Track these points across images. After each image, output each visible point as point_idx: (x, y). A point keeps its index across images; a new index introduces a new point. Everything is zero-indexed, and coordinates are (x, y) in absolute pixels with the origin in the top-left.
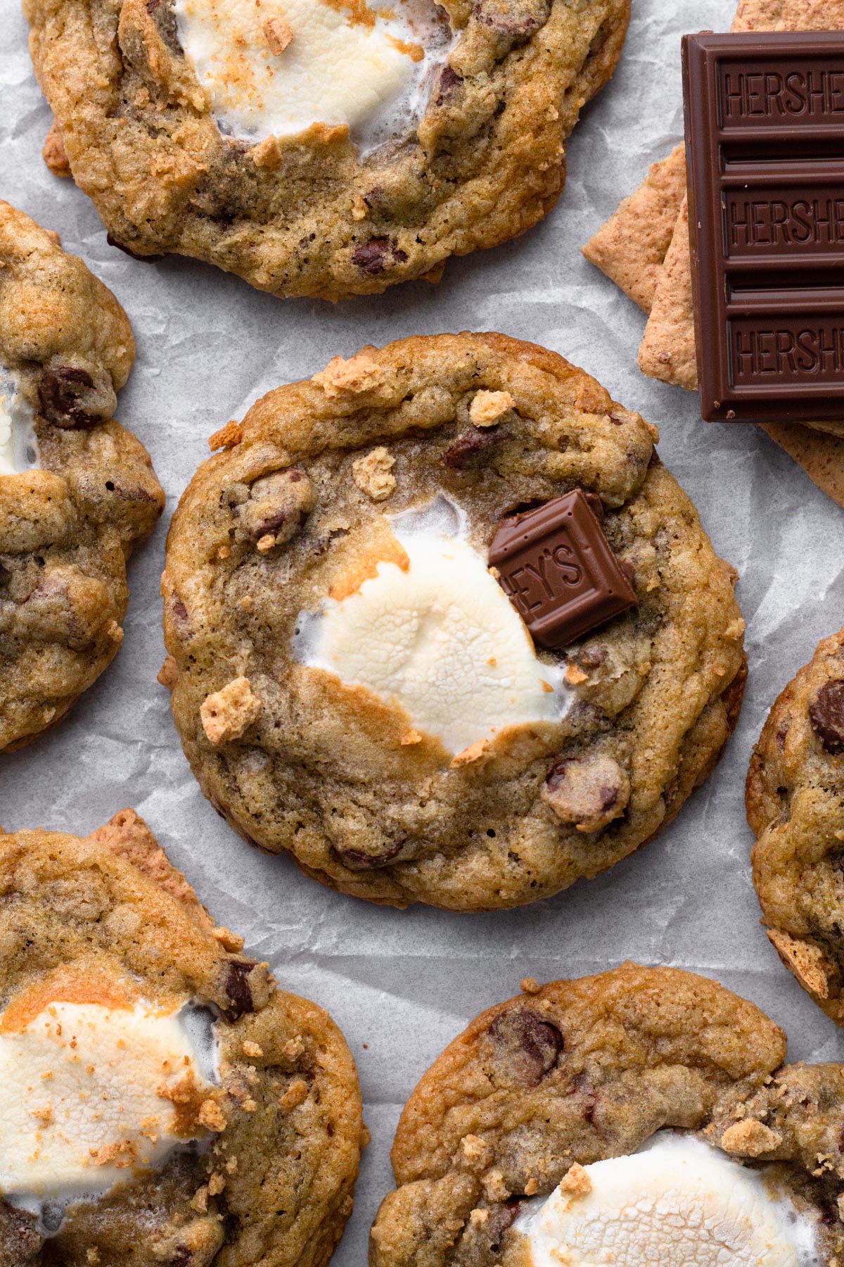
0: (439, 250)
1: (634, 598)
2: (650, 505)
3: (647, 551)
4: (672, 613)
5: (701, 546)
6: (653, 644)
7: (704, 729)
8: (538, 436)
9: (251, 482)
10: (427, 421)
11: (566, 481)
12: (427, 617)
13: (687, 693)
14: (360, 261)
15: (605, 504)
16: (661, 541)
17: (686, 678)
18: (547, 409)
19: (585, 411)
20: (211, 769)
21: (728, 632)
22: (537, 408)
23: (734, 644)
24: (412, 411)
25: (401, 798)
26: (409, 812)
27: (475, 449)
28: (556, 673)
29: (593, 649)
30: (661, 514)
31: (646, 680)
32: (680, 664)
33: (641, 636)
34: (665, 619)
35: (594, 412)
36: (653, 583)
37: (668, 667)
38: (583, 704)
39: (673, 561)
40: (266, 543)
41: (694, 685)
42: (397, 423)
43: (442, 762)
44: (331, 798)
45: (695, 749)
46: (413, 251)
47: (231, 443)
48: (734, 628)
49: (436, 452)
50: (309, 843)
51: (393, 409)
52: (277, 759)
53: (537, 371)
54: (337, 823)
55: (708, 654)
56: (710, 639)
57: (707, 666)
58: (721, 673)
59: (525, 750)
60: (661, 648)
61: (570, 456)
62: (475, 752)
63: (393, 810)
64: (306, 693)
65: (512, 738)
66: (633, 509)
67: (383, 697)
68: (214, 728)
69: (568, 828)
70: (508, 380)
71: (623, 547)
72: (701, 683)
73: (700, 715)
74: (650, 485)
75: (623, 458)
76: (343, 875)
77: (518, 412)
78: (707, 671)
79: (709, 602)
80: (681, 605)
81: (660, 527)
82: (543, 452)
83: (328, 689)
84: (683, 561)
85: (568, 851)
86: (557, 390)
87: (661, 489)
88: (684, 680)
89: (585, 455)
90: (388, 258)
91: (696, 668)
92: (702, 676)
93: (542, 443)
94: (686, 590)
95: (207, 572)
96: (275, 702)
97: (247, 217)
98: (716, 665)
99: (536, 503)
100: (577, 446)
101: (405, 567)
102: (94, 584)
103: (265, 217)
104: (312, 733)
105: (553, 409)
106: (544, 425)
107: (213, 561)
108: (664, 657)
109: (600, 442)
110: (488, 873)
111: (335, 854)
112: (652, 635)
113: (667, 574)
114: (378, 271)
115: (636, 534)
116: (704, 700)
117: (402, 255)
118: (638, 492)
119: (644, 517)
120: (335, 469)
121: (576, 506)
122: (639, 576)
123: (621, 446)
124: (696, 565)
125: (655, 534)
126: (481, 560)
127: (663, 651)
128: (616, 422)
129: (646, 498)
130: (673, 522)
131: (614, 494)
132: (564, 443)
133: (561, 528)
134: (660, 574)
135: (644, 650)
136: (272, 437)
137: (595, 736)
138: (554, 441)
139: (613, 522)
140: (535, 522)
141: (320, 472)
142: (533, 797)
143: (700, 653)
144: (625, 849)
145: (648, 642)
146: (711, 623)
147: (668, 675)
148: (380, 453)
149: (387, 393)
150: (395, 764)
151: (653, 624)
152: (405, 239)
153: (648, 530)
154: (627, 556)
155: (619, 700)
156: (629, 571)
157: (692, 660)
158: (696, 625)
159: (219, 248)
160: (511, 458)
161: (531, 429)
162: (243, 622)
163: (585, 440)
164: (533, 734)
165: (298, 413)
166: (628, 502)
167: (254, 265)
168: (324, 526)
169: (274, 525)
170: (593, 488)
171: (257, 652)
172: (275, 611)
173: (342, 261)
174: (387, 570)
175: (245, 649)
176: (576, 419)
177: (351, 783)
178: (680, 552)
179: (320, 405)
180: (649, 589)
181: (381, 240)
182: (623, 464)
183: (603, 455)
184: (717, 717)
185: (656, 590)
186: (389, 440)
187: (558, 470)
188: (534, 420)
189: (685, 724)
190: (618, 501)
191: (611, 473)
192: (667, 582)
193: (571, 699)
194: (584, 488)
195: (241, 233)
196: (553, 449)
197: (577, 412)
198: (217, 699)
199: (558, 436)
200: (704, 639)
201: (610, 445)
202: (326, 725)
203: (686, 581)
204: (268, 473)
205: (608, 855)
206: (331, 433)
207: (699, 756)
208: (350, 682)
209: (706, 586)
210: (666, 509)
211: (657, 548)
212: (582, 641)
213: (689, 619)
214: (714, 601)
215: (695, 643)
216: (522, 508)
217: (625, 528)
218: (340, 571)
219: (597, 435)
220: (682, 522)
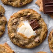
0: (25, 3)
1: (40, 26)
3: (40, 23)
9: (13, 20)
10: (25, 15)
11: (35, 19)
12: (26, 28)
14: (20, 4)
20: (11, 39)
23: (47, 29)
24: (24, 14)
25: (24, 41)
26: (25, 42)
27: (28, 17)
28: (35, 32)
29: (37, 30)
31: (41, 32)
38: (37, 34)
40: (15, 24)
41: (44, 32)
42: (23, 15)
43: (27, 38)
44: (20, 41)
46: (24, 3)
47: (12, 17)
48: (47, 28)
49: (26, 17)
50: (18, 44)
51: (23, 14)
52: (16, 38)
54: (20, 43)
59: (33, 37)
61: (35, 17)
62: (29, 37)
63: (24, 42)
64: (18, 34)
65: (32, 36)
67: (23, 34)
68: (12, 37)
69: (36, 42)
73: (45, 34)
76: (21, 46)
77: (31, 14)
79: (45, 26)
81: (41, 22)
83: (19, 34)
84: (43, 24)
85: (36, 44)
86: (34, 12)
87: (41, 19)
90: (22, 4)
91: (44, 31)
93: (33, 16)
95: (11, 26)
96: (16, 35)
97: (12, 2)
98: (46, 31)
99: (33, 20)
101: (24, 25)
102: (3, 27)
103: (13, 2)
104: (18, 37)
106: (33, 15)
107: (11, 25)
110: (31, 46)
111: (20, 45)
114: (21, 5)
115: (40, 22)
117: (23, 4)
118: (40, 19)
119: (40, 21)
120: (19, 19)
126: (29, 24)
132: (34, 16)
133: (35, 22)
135: (41, 30)
136: (14, 16)
137: (38, 36)
140: (33, 22)
141: (18, 19)
142: (33, 40)
144: (40, 43)
148: (22, 17)
149: (22, 13)
150: (24, 38)
152: (23, 3)
154: (39, 24)
155: (39, 33)
156: (39, 25)
159: (10, 4)
160: (31, 17)
162: (13, 29)
164: (33, 36)
165: (16, 15)
167: (13, 5)
168: (18, 22)
169: (15, 23)
171: (14, 31)
172: (15, 28)
173: (19, 4)
174: (23, 25)
175: (13, 31)
176: (35, 14)
177: (21, 40)
179: (18, 14)
181: (21, 3)
184: (46, 34)
186: (23, 16)
193: (36, 33)
195: (12, 3)
198: (12, 35)
202: (19, 36)
204: (14, 19)
205: (39, 44)
206: (19, 16)
208: (21, 33)
212: (36, 29)
216: (32, 21)
218: (20, 25)
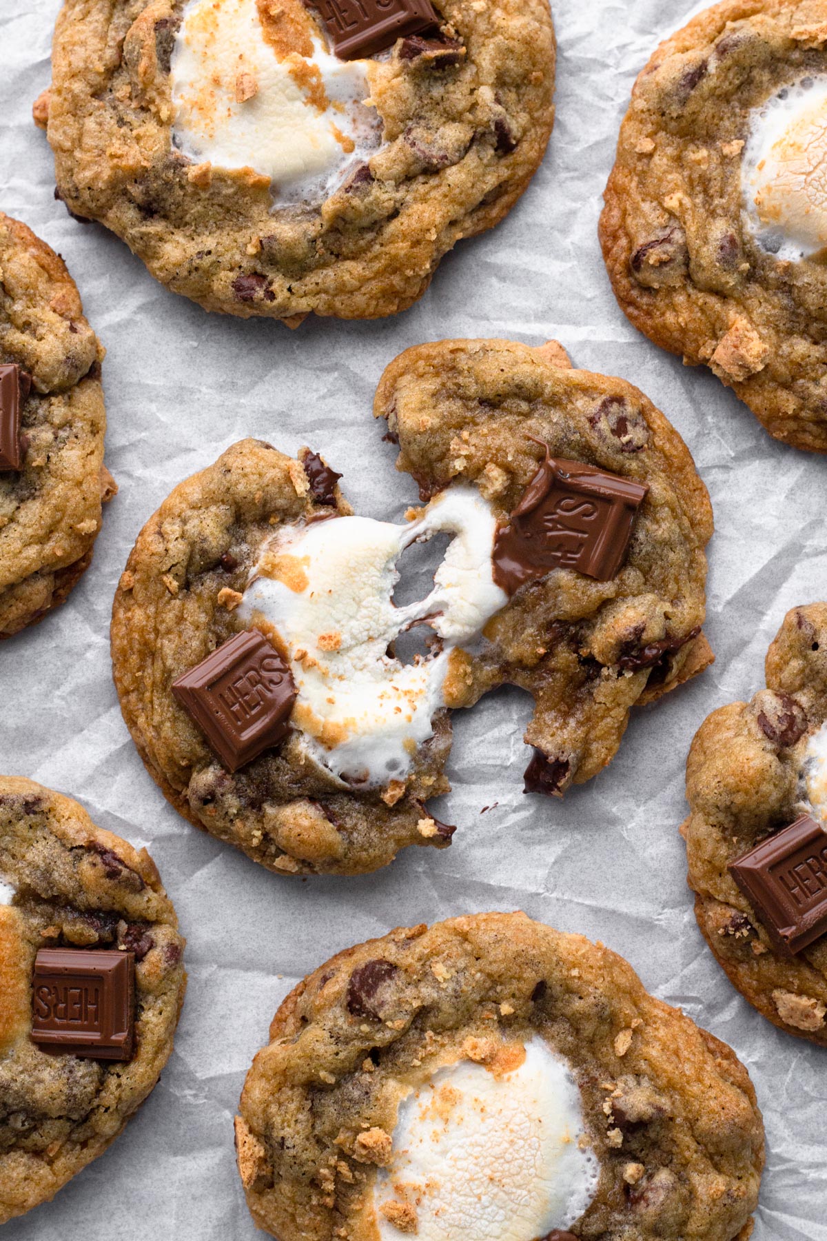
2: (69, 404)
4: (44, 491)
5: (92, 453)
6: (18, 508)
7: (27, 590)
8: (10, 312)
13: (24, 555)
15: (33, 386)
16: (62, 434)
17: (29, 544)
18: (27, 296)
19: (54, 311)
21: (79, 526)
22: (20, 291)
30: (74, 415)
32: (30, 531)
33: (13, 497)
34: (37, 493)
35: (61, 315)
36: (38, 461)
37: (19, 529)
39: (64, 453)
45: (13, 601)
53: (34, 264)
55: (56, 535)
56: (63, 524)
57: (51, 543)
58: (59, 553)
60: (22, 513)
66: (53, 400)
70: (8, 260)
71: (33, 425)
72: (39, 553)
74: (77, 390)
75: (62, 358)
78: (48, 548)
80: (53, 488)
82: (8, 326)
88: (27, 545)
89: (35, 342)
92: (43, 549)
94: (62, 478)
100: (34, 333)
105: (31, 298)
108: (21, 520)
109: (50, 337)
112: (22, 501)
113: (54, 460)
116: (35, 567)
121: (8, 376)
122: (31, 451)
123: (65, 348)
124: (80, 463)
125: (61, 427)
127: (23, 517)
128: (73, 330)
129: (70, 398)
130: (80, 425)
131: (44, 382)
134: (49, 457)
138: (20, 322)
139: (34, 403)
143: (51, 532)
145: (15, 504)
146: (69, 512)
147: (17, 535)
151: (26, 493)
153: (57, 421)
157: (41, 532)
158: (57, 508)
161: (7, 304)
163: (41, 331)
166: (53, 393)
170: (30, 370)
178: (72, 448)
180: (34, 464)
182: (60, 362)
183: (47, 348)
185: (40, 469)
187: (11, 344)
188: (13, 299)
189: (11, 578)
190: (44, 389)
191: (46, 364)
192: (51, 467)
194: (24, 367)
196: (18, 328)
197: (48, 308)
199: (24, 319)
200: (59, 522)
201: (57, 343)
203: (65, 472)
207: (14, 608)
209: (79, 484)
210: (79, 413)
211: (56, 438)
213: (54, 501)
214: (79, 497)
215: (49, 521)
217: (41, 412)
219: (51, 331)
220: (87, 428)
